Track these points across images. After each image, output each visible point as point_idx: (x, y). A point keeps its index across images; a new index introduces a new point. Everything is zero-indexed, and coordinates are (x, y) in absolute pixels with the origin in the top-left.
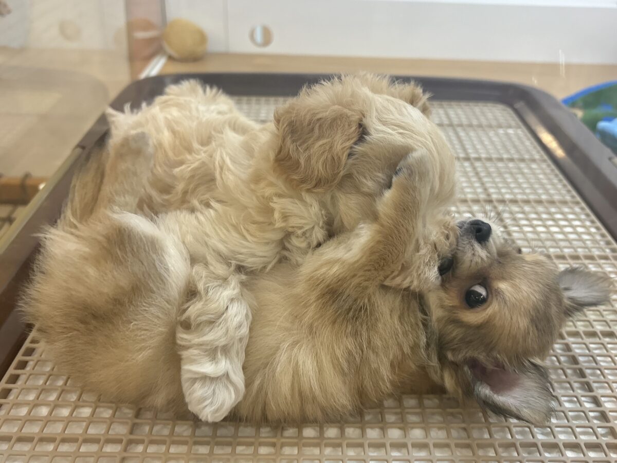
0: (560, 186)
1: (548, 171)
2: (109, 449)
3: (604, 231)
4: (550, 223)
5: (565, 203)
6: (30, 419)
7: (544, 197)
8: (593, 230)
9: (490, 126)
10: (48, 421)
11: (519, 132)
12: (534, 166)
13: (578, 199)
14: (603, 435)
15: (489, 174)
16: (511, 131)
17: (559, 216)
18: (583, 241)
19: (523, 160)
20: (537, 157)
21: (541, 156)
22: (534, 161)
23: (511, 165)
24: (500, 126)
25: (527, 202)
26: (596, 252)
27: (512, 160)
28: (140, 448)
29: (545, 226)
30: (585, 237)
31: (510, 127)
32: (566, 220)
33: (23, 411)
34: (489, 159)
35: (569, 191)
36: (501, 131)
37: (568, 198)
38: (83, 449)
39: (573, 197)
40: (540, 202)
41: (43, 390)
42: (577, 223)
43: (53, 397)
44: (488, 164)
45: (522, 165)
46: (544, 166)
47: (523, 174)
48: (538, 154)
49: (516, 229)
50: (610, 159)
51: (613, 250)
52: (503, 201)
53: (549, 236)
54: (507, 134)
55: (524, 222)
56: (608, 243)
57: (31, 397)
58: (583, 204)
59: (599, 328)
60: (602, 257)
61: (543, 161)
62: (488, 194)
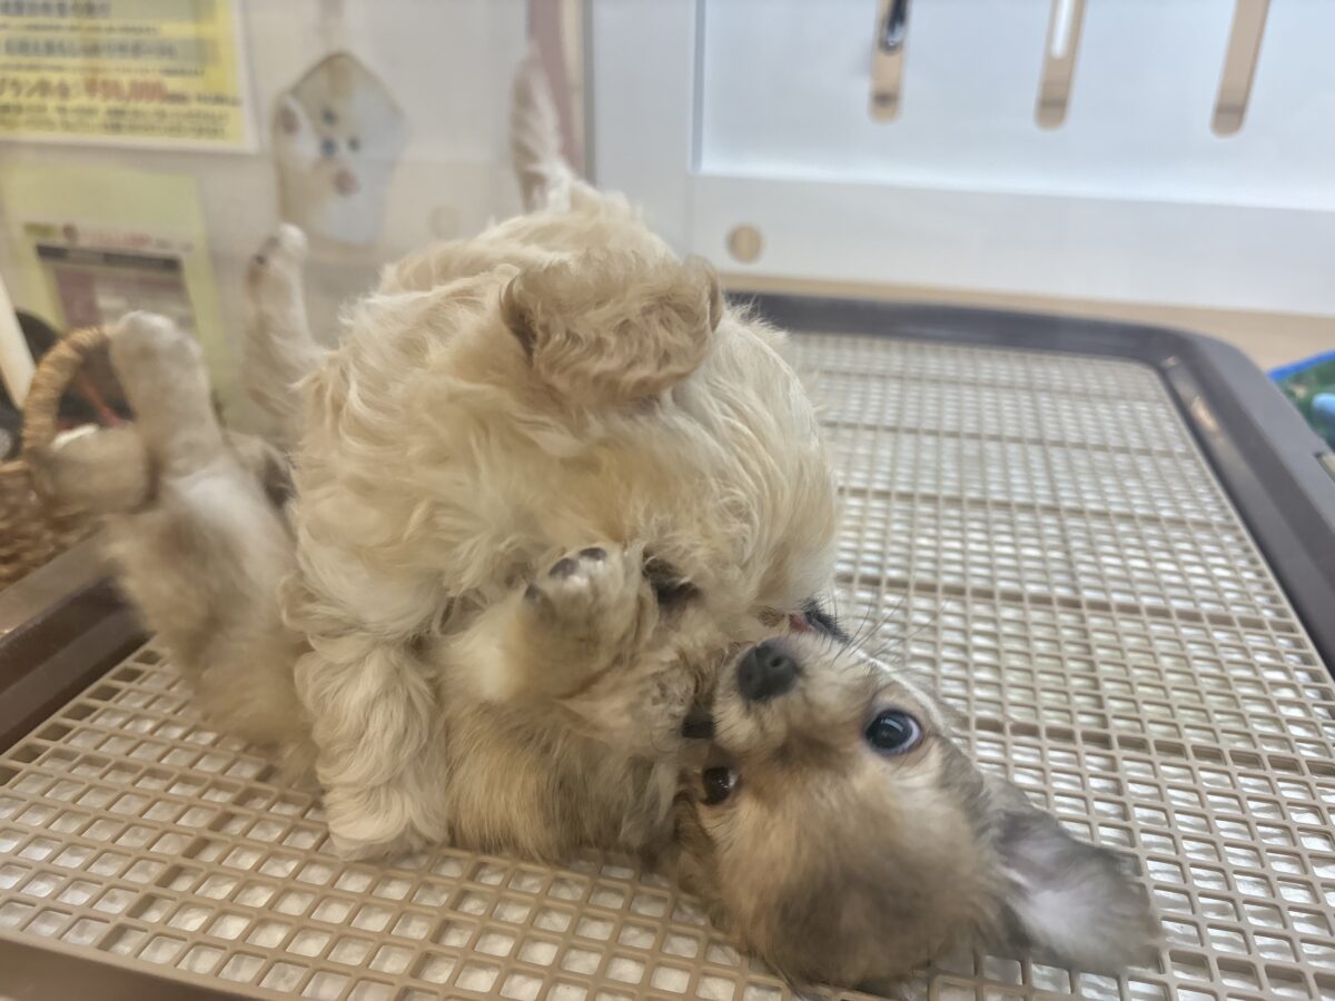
0: (1205, 499)
1: (1192, 472)
3: (1270, 578)
4: (1162, 555)
5: (1205, 526)
7: (1166, 513)
8: (1248, 576)
11: (1161, 412)
12: (1165, 463)
13: (1237, 520)
15: (1071, 468)
16: (1141, 407)
17: (1183, 546)
18: (1219, 591)
19: (1146, 452)
21: (1189, 449)
22: (1168, 454)
23: (1121, 459)
24: (1122, 397)
25: (1127, 518)
26: (1238, 612)
27: (1125, 450)
29: (1148, 559)
30: (1226, 585)
31: (1142, 398)
32: (1197, 553)
34: (1082, 446)
35: (1221, 509)
36: (1122, 407)
37: (1216, 519)
39: (1227, 518)
40: (1153, 520)
42: (1217, 561)
44: (1076, 453)
45: (1142, 461)
46: (1187, 465)
47: (1139, 474)
48: (1182, 443)
49: (1087, 558)
50: (1318, 456)
51: (1276, 612)
52: (1079, 512)
53: (1149, 576)
54: (1132, 412)
55: (1109, 549)
56: (1273, 600)
58: (1243, 531)
59: (1193, 738)
60: (1246, 623)
61: (1188, 456)
62: (1055, 497)
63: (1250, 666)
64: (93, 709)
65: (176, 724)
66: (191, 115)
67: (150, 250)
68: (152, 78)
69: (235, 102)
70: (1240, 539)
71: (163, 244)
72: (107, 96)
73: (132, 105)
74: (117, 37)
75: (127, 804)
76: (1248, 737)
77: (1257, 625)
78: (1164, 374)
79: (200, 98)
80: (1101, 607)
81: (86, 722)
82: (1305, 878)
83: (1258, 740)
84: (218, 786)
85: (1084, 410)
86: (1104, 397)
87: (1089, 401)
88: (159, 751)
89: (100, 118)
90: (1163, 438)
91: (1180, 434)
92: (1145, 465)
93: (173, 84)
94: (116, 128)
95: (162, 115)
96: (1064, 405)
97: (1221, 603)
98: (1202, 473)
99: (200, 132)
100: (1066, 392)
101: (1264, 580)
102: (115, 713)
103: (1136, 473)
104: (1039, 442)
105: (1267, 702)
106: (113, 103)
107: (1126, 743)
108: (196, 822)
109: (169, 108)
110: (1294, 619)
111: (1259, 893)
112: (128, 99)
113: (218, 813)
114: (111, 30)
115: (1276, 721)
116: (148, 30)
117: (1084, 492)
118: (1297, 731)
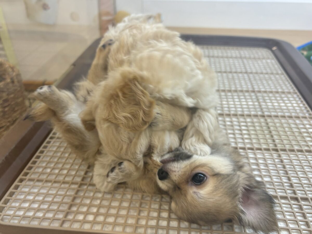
0: (288, 85)
1: (284, 79)
2: (73, 186)
3: (306, 106)
4: (281, 101)
5: (289, 93)
6: (42, 173)
7: (280, 90)
8: (301, 105)
9: (259, 59)
10: (50, 174)
11: (273, 61)
12: (277, 76)
13: (296, 91)
14: (290, 193)
15: (255, 79)
16: (269, 61)
17: (286, 99)
18: (296, 110)
19: (272, 74)
20: (280, 72)
21: (282, 72)
22: (277, 74)
23: (266, 76)
24: (264, 58)
25: (271, 92)
26: (301, 115)
27: (267, 73)
28: (85, 187)
29: (278, 103)
30: (297, 108)
31: (268, 58)
32: (289, 100)
33: (40, 170)
34: (257, 73)
35: (292, 88)
36: (264, 61)
37: (292, 91)
38: (63, 186)
39: (294, 90)
40: (277, 92)
41: (49, 162)
42: (294, 102)
43: (52, 165)
44: (256, 75)
45: (272, 76)
46: (282, 76)
47: (271, 80)
48: (280, 70)
49: (264, 104)
51: (310, 114)
52: (259, 92)
53: (279, 107)
54: (267, 62)
55: (268, 101)
56: (308, 111)
57: (44, 165)
58: (298, 94)
59: (296, 148)
60: (303, 117)
61: (282, 74)
62: (253, 88)
63: (305, 128)
70: (298, 96)
76: (308, 146)
77: (305, 118)
78: (273, 52)
80: (270, 116)
83: (310, 147)
87: (256, 60)
90: (275, 70)
91: (279, 68)
96: (250, 62)
97: (297, 113)
98: (286, 78)
104: (246, 73)
105: (311, 137)
113: (76, 190)
117: (260, 86)
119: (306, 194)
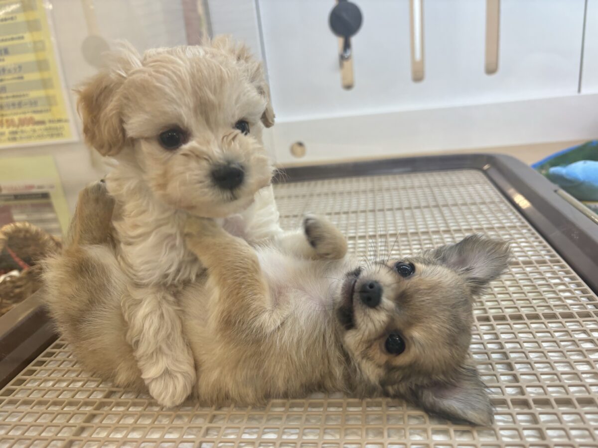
0: (512, 217)
1: (505, 208)
3: (545, 243)
5: (513, 227)
7: (496, 225)
8: (535, 244)
11: (487, 187)
12: (493, 206)
13: (527, 223)
15: (452, 214)
16: (478, 186)
17: (507, 237)
18: (525, 252)
19: (484, 203)
20: (497, 200)
21: (501, 199)
22: (493, 202)
23: (473, 207)
24: (469, 184)
25: (480, 229)
26: (534, 258)
27: (474, 204)
30: (527, 249)
31: (478, 183)
32: (513, 238)
34: (456, 205)
35: (520, 220)
36: (470, 187)
37: (517, 224)
39: (522, 223)
40: (492, 229)
42: (521, 240)
44: (453, 208)
45: (483, 206)
46: (501, 205)
48: (498, 197)
50: (556, 191)
51: (552, 256)
52: (459, 231)
54: (475, 189)
56: (548, 251)
58: (530, 227)
60: (539, 262)
61: (502, 202)
62: (448, 227)
63: (544, 279)
64: (25, 380)
65: (64, 381)
66: (46, 129)
67: (35, 191)
68: (28, 116)
69: (66, 121)
70: (529, 230)
71: (40, 187)
72: (8, 126)
73: (20, 128)
74: (11, 100)
75: (44, 418)
76: (549, 307)
77: (543, 262)
78: (485, 172)
79: (50, 121)
81: (22, 386)
82: (585, 359)
83: (553, 308)
84: (86, 404)
85: (454, 191)
86: (462, 185)
87: (456, 187)
88: (58, 393)
89: (7, 135)
90: (490, 197)
91: (496, 194)
92: (484, 208)
93: (37, 117)
94: (14, 139)
95: (34, 131)
96: (445, 190)
97: (526, 256)
98: (508, 207)
99: (52, 136)
100: (445, 185)
101: (543, 244)
102: (35, 380)
103: (481, 212)
104: (437, 206)
105: (554, 292)
106: (12, 129)
107: (497, 318)
108: (78, 421)
109: (37, 127)
110: (559, 258)
111: (567, 369)
112: (18, 126)
113: (87, 415)
114: (7, 97)
115: (560, 299)
116: (24, 95)
117: (460, 222)
118: (569, 302)
119: (545, 393)
